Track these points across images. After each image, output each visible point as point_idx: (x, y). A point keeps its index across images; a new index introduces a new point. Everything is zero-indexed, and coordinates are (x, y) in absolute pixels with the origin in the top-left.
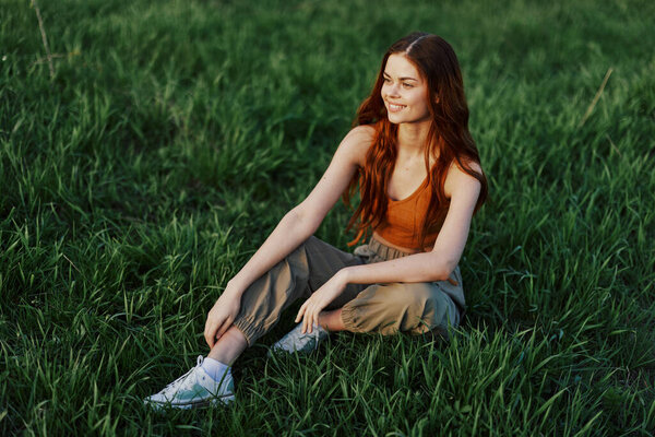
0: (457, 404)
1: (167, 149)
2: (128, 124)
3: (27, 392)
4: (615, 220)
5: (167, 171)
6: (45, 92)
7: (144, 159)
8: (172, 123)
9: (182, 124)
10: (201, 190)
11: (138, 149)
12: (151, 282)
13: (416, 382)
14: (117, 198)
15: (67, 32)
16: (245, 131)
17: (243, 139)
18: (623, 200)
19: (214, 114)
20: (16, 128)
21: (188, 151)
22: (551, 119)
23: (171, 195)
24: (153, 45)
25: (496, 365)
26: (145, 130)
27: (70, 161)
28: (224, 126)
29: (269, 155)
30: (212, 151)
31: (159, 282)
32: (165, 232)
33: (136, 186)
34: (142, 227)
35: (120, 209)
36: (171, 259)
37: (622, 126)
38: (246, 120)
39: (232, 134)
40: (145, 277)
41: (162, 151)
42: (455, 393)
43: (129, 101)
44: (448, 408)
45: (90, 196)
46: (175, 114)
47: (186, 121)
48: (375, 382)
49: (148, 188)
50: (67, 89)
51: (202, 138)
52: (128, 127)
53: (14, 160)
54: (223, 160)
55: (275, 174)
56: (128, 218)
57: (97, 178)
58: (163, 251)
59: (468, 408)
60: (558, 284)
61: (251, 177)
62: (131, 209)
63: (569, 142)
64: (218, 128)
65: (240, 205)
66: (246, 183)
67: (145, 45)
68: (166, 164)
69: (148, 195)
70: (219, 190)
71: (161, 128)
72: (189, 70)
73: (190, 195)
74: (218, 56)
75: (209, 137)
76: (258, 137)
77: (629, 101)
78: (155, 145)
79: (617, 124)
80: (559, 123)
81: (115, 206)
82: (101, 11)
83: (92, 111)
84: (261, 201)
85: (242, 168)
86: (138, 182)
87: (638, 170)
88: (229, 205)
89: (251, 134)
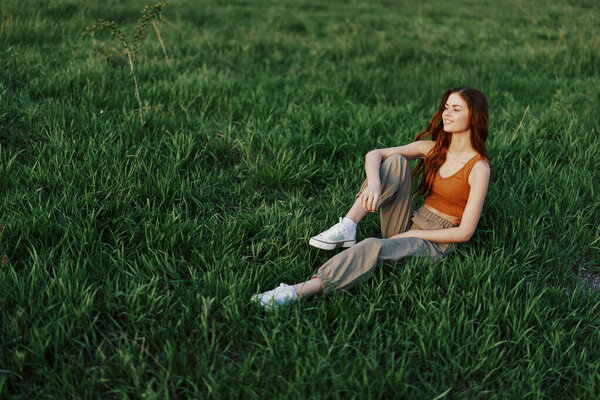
0: (463, 292)
1: (239, 166)
2: (207, 151)
4: (540, 201)
5: (243, 180)
8: (237, 149)
9: (244, 150)
17: (289, 158)
18: (543, 188)
21: (253, 167)
24: (199, 100)
25: (484, 268)
26: (218, 156)
28: (274, 150)
29: (308, 168)
33: (225, 189)
35: (223, 199)
37: (536, 146)
39: (281, 155)
41: (237, 167)
44: (458, 295)
46: (239, 143)
49: (233, 190)
51: (261, 158)
52: (207, 153)
55: (313, 179)
58: (261, 223)
59: (469, 293)
60: (510, 235)
61: (300, 181)
63: (503, 155)
66: (296, 185)
68: (240, 176)
69: (234, 195)
70: (279, 190)
71: (229, 154)
74: (247, 107)
75: (266, 158)
77: (538, 131)
79: (533, 144)
80: (494, 144)
87: (551, 171)
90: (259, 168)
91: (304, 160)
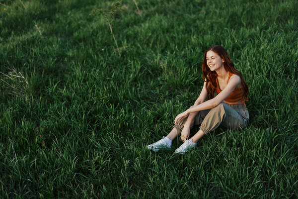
0: (250, 150)
1: (161, 77)
2: (147, 70)
3: (132, 155)
5: (161, 85)
6: (119, 61)
7: (154, 82)
8: (161, 68)
9: (164, 68)
10: (173, 90)
11: (151, 79)
12: (161, 122)
13: (239, 145)
14: (147, 96)
15: (121, 36)
16: (185, 69)
17: (184, 71)
19: (174, 64)
20: (113, 76)
21: (167, 78)
22: (291, 50)
23: (163, 93)
24: (150, 37)
25: (260, 138)
26: (152, 71)
27: (131, 85)
28: (178, 68)
29: (193, 76)
30: (175, 76)
31: (163, 122)
32: (163, 106)
33: (152, 91)
34: (156, 105)
35: (149, 100)
36: (166, 114)
38: (185, 65)
39: (181, 70)
40: (159, 121)
41: (159, 79)
42: (249, 147)
43: (146, 61)
44: (248, 152)
45: (139, 96)
46: (162, 65)
47: (166, 67)
48: (227, 146)
49: (156, 91)
50: (125, 59)
51: (171, 73)
52: (147, 71)
53: (115, 88)
54: (178, 80)
55: (195, 82)
56: (152, 103)
57: (140, 90)
58: (163, 112)
59: (253, 151)
60: (285, 112)
61: (188, 84)
62: (152, 99)
64: (176, 68)
65: (185, 95)
66: (186, 87)
67: (148, 38)
68: (161, 83)
69: (156, 94)
70: (178, 90)
71: (157, 70)
72: (164, 46)
73: (169, 92)
75: (173, 72)
76: (189, 70)
78: (156, 76)
81: (147, 98)
82: (130, 25)
83: (135, 67)
84: (192, 92)
85: (185, 82)
86: (152, 90)
88: (182, 94)
89: (187, 69)
90: (170, 78)
91: (191, 72)
